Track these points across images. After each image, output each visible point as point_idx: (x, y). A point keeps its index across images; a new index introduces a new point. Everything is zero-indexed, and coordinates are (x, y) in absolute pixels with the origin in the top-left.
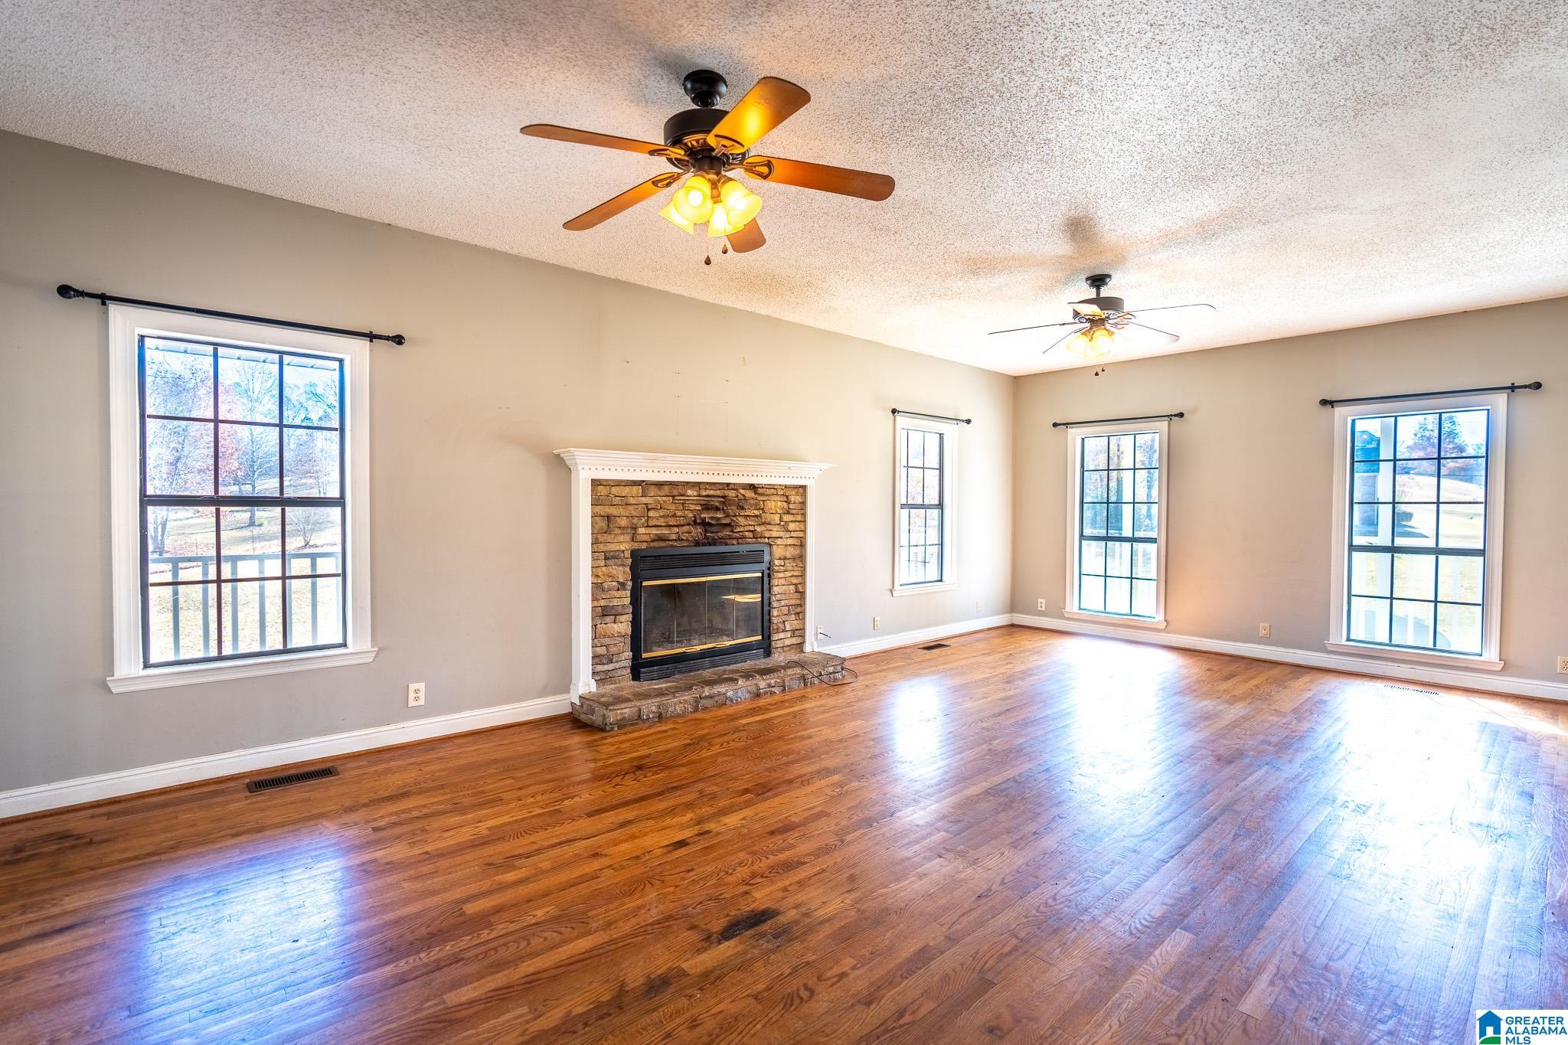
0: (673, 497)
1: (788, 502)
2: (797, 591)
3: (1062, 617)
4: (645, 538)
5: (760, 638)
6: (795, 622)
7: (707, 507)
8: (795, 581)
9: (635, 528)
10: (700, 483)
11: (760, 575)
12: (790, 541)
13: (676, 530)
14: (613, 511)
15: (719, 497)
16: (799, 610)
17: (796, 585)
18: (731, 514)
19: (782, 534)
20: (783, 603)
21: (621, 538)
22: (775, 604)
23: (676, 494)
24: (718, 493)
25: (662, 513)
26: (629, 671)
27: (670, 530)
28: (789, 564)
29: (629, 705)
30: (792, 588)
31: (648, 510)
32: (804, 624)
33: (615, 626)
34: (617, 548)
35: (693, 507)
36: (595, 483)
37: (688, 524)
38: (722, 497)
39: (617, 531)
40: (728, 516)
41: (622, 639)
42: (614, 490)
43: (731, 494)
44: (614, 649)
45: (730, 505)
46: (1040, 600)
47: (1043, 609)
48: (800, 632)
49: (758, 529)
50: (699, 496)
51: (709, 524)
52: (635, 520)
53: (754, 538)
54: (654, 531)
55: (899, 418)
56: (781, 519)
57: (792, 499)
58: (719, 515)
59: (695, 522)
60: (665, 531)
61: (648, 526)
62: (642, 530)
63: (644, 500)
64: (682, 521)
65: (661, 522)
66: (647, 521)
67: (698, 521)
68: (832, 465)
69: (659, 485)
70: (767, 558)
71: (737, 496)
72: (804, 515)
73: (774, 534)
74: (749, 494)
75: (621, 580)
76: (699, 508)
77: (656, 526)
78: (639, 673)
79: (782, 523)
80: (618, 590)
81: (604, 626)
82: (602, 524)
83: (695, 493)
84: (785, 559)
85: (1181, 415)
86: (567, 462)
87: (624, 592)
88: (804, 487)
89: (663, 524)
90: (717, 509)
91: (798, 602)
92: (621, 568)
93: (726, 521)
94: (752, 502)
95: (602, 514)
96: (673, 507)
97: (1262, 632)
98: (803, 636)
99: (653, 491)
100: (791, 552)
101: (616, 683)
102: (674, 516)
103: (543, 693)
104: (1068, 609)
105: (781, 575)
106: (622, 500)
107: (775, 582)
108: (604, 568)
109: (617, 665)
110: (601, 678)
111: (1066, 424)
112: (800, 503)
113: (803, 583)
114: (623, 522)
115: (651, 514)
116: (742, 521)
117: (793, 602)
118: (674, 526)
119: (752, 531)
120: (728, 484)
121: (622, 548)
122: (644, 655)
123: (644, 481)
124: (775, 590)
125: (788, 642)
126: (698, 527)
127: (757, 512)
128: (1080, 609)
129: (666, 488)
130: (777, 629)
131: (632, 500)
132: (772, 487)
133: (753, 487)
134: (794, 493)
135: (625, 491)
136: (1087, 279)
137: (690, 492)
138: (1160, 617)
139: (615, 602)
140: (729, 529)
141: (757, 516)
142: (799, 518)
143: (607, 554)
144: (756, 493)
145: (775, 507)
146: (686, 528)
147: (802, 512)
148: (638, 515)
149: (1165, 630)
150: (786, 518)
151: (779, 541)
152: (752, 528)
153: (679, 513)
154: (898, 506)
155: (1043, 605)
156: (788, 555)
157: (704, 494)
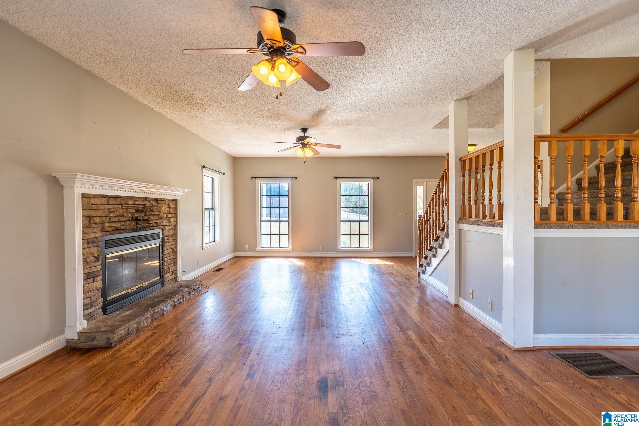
0: (122, 205)
1: (169, 207)
2: (173, 252)
3: (255, 251)
4: (109, 229)
5: (159, 278)
6: (173, 267)
7: (137, 211)
8: (173, 247)
9: (103, 223)
10: (134, 197)
11: (158, 245)
12: (171, 227)
13: (123, 223)
14: (92, 213)
15: (142, 205)
16: (174, 261)
17: (173, 249)
18: (148, 214)
19: (167, 224)
20: (168, 258)
21: (96, 230)
22: (165, 259)
23: (124, 203)
24: (142, 203)
25: (117, 214)
26: (101, 310)
27: (121, 224)
28: (171, 239)
29: (122, 327)
30: (171, 250)
31: (110, 212)
32: (177, 267)
33: (94, 284)
34: (95, 236)
35: (131, 210)
36: (84, 196)
37: (129, 220)
38: (144, 205)
39: (94, 226)
40: (146, 215)
41: (97, 292)
42: (92, 201)
43: (148, 203)
44: (94, 299)
45: (147, 210)
46: (246, 246)
47: (248, 249)
48: (175, 272)
49: (159, 221)
50: (134, 204)
51: (139, 220)
52: (104, 219)
53: (157, 226)
54: (113, 225)
55: (204, 170)
56: (167, 216)
57: (171, 206)
58: (143, 215)
59: (132, 219)
60: (118, 225)
61: (110, 222)
62: (107, 225)
63: (108, 207)
64: (126, 219)
65: (117, 219)
66: (110, 219)
67: (134, 218)
68: (189, 190)
69: (115, 198)
70: (161, 236)
71: (150, 205)
72: (176, 214)
73: (165, 224)
74: (155, 203)
75: (96, 255)
76: (134, 211)
77: (114, 222)
78: (106, 309)
79: (167, 218)
80: (95, 262)
81: (88, 285)
82: (87, 222)
83: (132, 203)
84: (169, 236)
85: (296, 178)
86: (61, 182)
87: (98, 263)
88: (176, 200)
89: (118, 221)
90: (142, 211)
91: (174, 257)
92: (96, 248)
93: (146, 218)
94: (156, 207)
95: (86, 216)
96: (121, 211)
97: (320, 248)
98: (176, 274)
99: (112, 201)
100: (171, 233)
101: (95, 319)
102: (123, 216)
103: (47, 338)
104: (257, 248)
105: (168, 244)
106: (96, 207)
107: (165, 248)
108: (87, 249)
109: (96, 308)
110: (88, 317)
111: (255, 178)
112: (174, 208)
113: (176, 248)
114: (98, 220)
115: (112, 215)
116: (152, 217)
117: (172, 257)
118: (123, 221)
119: (156, 223)
120: (146, 198)
121: (97, 236)
122: (108, 299)
123: (107, 195)
124: (166, 252)
125: (171, 278)
126: (133, 222)
127: (158, 213)
128: (261, 247)
129: (119, 199)
130: (167, 272)
131: (101, 207)
132: (164, 200)
133: (156, 200)
134: (171, 203)
135: (98, 201)
136: (301, 129)
137: (130, 202)
138: (290, 247)
139: (94, 269)
140: (146, 222)
141: (158, 215)
142: (174, 215)
143: (89, 241)
144: (157, 203)
145: (165, 210)
146: (128, 223)
147: (175, 212)
148: (105, 215)
149: (292, 251)
150: (170, 215)
151: (167, 227)
152: (156, 222)
153: (125, 214)
154: (204, 209)
155: (248, 247)
156: (170, 234)
157: (136, 203)
